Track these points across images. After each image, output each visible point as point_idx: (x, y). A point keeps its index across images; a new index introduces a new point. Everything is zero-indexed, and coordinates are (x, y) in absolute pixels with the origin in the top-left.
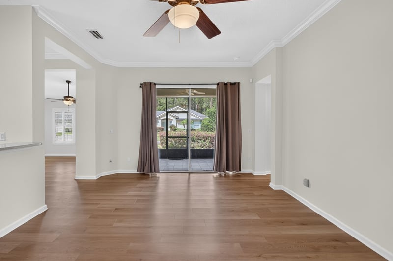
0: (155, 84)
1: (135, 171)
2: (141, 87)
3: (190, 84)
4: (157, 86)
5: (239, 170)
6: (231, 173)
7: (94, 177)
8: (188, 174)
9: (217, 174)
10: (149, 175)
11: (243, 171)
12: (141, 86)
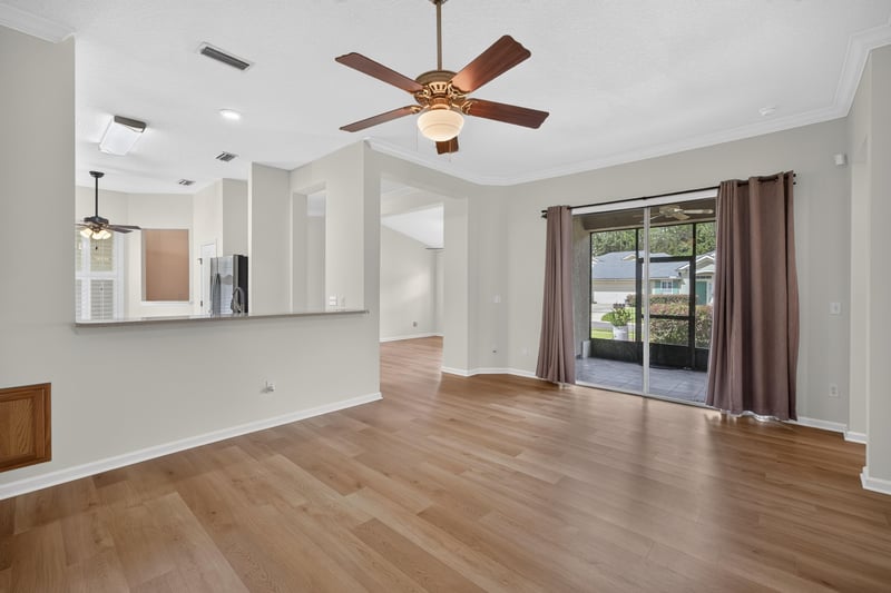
0: (570, 208)
1: (532, 374)
2: (545, 217)
3: (644, 198)
4: (575, 212)
5: (786, 414)
6: (762, 419)
7: (465, 373)
8: (641, 399)
9: (719, 415)
10: (557, 385)
11: (802, 421)
12: (547, 214)
